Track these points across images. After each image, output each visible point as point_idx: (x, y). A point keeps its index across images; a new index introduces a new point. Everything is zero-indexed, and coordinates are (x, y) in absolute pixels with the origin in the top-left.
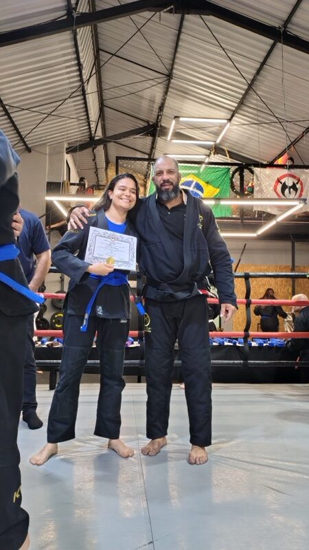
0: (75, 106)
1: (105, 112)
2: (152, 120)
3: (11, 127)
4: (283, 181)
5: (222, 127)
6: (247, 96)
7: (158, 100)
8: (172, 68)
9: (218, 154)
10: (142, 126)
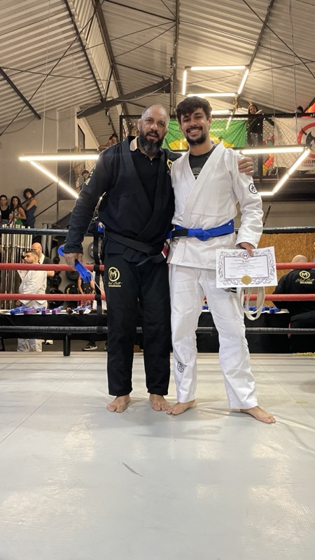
0: (77, 64)
1: (119, 71)
2: (168, 75)
3: (13, 92)
4: (308, 132)
5: (241, 74)
6: (263, 36)
7: (170, 51)
8: (177, 11)
9: (241, 107)
10: (156, 82)
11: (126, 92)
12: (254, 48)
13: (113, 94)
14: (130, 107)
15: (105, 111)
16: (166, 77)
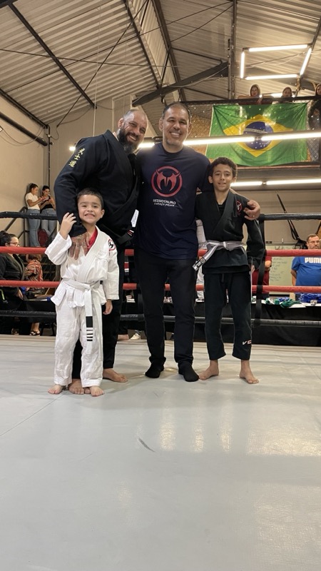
0: (132, 50)
1: (176, 56)
2: (226, 57)
3: (69, 82)
5: (303, 54)
7: (228, 33)
9: (304, 89)
10: (214, 66)
11: (183, 78)
12: (316, 25)
13: (170, 80)
14: (187, 93)
15: (160, 98)
16: (224, 60)
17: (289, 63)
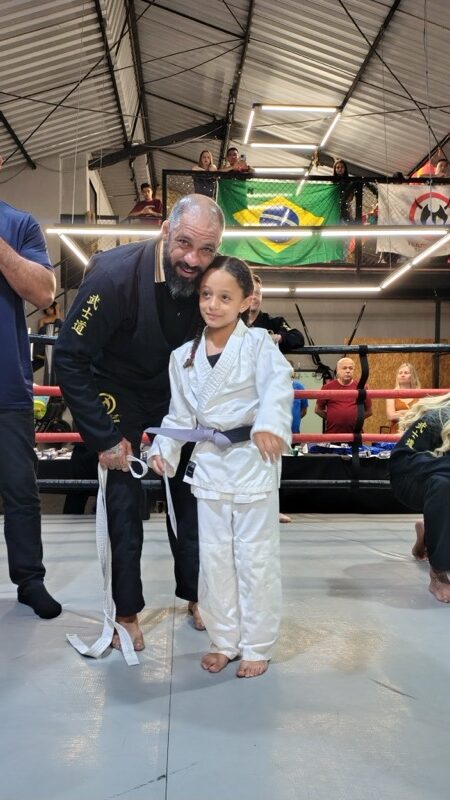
0: (98, 91)
1: (149, 103)
3: (1, 128)
5: (328, 120)
6: (369, 68)
7: (229, 79)
8: (249, 24)
9: (323, 165)
10: (204, 123)
11: (156, 136)
12: (350, 83)
13: (139, 137)
14: (158, 156)
15: (128, 161)
16: (220, 116)
17: (308, 129)
